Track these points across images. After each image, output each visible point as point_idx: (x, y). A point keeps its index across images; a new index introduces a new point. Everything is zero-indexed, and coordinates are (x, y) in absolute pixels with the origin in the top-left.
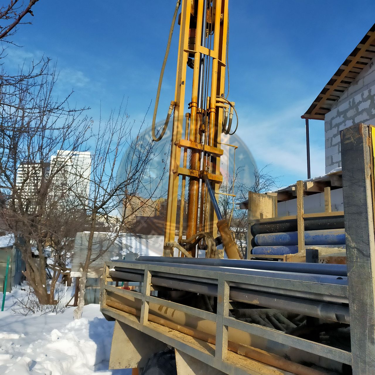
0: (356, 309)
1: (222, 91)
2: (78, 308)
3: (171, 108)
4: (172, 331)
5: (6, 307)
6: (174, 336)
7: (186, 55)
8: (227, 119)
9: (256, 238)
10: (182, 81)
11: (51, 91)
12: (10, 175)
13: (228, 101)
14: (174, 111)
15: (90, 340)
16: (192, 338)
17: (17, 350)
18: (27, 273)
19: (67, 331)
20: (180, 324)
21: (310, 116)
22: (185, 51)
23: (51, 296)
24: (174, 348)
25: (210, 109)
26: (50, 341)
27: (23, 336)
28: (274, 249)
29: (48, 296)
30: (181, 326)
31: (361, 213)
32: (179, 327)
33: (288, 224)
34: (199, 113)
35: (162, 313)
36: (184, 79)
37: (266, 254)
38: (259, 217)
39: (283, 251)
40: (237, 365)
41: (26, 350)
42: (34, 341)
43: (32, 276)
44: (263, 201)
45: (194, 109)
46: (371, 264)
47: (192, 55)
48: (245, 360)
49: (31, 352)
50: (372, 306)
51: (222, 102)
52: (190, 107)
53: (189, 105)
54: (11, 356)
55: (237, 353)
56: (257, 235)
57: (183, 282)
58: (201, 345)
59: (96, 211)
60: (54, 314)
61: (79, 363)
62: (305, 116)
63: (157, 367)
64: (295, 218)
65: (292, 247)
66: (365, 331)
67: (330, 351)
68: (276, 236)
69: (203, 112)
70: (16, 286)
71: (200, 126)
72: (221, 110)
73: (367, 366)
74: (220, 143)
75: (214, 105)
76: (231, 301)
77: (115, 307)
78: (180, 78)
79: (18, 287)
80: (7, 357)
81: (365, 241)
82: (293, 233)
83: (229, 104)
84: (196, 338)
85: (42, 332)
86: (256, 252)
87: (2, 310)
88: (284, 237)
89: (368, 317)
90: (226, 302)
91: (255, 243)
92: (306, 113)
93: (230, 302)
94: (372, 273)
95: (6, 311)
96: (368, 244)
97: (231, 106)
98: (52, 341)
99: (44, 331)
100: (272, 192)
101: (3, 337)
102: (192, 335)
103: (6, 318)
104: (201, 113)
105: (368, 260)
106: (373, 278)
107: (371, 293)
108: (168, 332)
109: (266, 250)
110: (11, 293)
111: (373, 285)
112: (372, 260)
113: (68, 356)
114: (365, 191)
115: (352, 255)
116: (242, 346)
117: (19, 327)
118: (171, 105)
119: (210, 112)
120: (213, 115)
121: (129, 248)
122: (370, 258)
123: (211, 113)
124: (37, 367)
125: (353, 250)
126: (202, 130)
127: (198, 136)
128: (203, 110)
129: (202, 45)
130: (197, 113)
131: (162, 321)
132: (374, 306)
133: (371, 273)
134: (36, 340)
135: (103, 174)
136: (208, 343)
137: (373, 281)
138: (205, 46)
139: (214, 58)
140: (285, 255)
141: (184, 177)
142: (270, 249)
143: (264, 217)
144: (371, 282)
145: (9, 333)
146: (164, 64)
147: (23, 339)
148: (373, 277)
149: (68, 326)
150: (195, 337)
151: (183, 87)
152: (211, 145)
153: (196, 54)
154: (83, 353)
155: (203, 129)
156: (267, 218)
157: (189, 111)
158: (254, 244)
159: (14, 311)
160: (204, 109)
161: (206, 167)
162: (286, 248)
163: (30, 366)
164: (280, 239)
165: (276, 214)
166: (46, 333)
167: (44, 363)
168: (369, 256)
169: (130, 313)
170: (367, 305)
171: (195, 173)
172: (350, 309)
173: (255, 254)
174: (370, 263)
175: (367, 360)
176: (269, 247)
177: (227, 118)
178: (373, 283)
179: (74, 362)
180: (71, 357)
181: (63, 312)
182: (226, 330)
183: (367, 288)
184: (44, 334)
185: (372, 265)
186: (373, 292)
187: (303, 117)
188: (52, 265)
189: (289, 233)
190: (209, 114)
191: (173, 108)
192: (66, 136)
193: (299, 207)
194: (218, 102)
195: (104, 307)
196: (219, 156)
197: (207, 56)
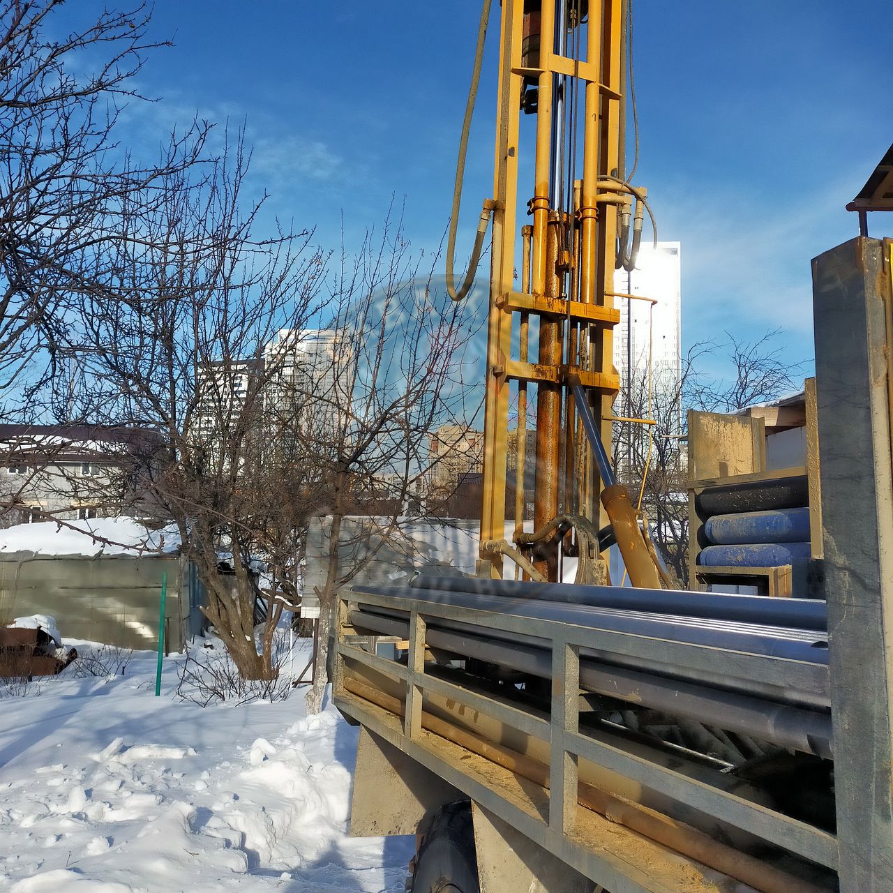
0: (847, 727)
1: (612, 163)
2: (313, 690)
3: (485, 216)
4: (470, 757)
5: (167, 686)
6: (471, 770)
7: (516, 82)
8: (628, 232)
9: (707, 526)
10: (509, 147)
11: (235, 198)
12: (159, 396)
13: (630, 186)
14: (493, 223)
15: (336, 764)
16: (511, 774)
17: (174, 785)
18: (210, 611)
19: (287, 742)
20: (488, 741)
21: (870, 204)
22: (516, 71)
23: (265, 661)
24: (470, 798)
25: (582, 211)
26: (247, 766)
27: (191, 752)
28: (752, 551)
29: (259, 659)
30: (489, 746)
31: (860, 477)
32: (485, 748)
33: (785, 490)
34: (556, 223)
35: (455, 712)
36: (513, 140)
37: (734, 565)
38: (717, 474)
39: (774, 557)
40: (597, 849)
41: (193, 784)
42: (215, 764)
43: (222, 617)
44: (728, 432)
45: (542, 213)
46: (882, 613)
47: (531, 79)
48: (621, 835)
49: (204, 789)
50: (884, 720)
51: (613, 191)
52: (532, 212)
53: (528, 205)
54: (159, 798)
55: (604, 816)
56: (711, 519)
57: (486, 642)
58: (527, 793)
59: (343, 469)
60: (267, 702)
61: (309, 816)
62: (857, 205)
63: (448, 837)
64: (802, 473)
65: (798, 546)
66: (867, 786)
67: (790, 831)
68: (757, 519)
69: (565, 220)
70: (192, 640)
71: (558, 256)
72: (611, 211)
73: (873, 875)
74: (611, 293)
75: (591, 198)
76: (584, 692)
77: (361, 694)
78: (504, 141)
79: (198, 640)
80: (151, 800)
81: (867, 551)
82: (798, 512)
83: (632, 192)
84: (521, 775)
85: (234, 744)
86: (709, 559)
87: (158, 694)
88: (776, 522)
89: (875, 749)
90: (569, 696)
91: (706, 537)
92: (859, 196)
93: (581, 695)
94: (886, 636)
95: (167, 694)
96: (876, 558)
97: (638, 197)
98: (250, 765)
99: (238, 741)
100: (767, 406)
101: (150, 756)
102: (513, 769)
103: (164, 711)
104: (559, 223)
105: (874, 601)
106: (889, 647)
107: (882, 687)
108: (461, 759)
109: (734, 553)
110: (182, 653)
111: (888, 666)
112: (884, 600)
113: (286, 798)
114: (868, 419)
115: (840, 588)
116: (616, 801)
117: (185, 732)
118: (485, 209)
119: (583, 219)
120: (590, 224)
121: (430, 551)
122: (880, 596)
123: (585, 221)
124: (213, 822)
125: (842, 574)
126: (564, 265)
127: (555, 279)
128: (565, 215)
129: (556, 52)
130: (549, 224)
131: (452, 732)
132: (891, 721)
133: (883, 635)
134: (217, 763)
135: (353, 383)
136: (544, 789)
137: (887, 656)
138: (566, 55)
139: (588, 82)
140: (773, 568)
141: (523, 383)
142: (742, 553)
143: (731, 473)
144: (882, 658)
145: (162, 745)
146: (470, 111)
147: (192, 760)
148: (887, 644)
149: (292, 731)
150: (517, 773)
151: (513, 162)
152: (588, 301)
153: (542, 76)
154: (320, 792)
155: (565, 262)
156: (740, 474)
157: (529, 220)
158: (705, 540)
159: (181, 696)
160: (568, 213)
161: (578, 356)
162: (782, 548)
163: (193, 822)
164: (767, 528)
165: (761, 462)
166: (241, 747)
167: (229, 815)
168: (877, 590)
169: (390, 710)
170: (872, 717)
171: (548, 374)
172: (835, 726)
173: (706, 565)
174: (881, 609)
175: (874, 860)
176: (742, 548)
177: (628, 229)
178: (887, 661)
179: (299, 812)
180: (291, 801)
181: (285, 697)
182: (573, 763)
183: (872, 674)
184: (238, 748)
185: (885, 615)
186: (889, 685)
187: (850, 207)
188: (267, 591)
189: (788, 511)
190: (579, 224)
191: (489, 216)
192: (278, 299)
193: (812, 444)
194: (603, 191)
195: (339, 694)
196: (610, 325)
197: (572, 77)
